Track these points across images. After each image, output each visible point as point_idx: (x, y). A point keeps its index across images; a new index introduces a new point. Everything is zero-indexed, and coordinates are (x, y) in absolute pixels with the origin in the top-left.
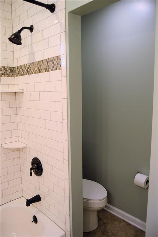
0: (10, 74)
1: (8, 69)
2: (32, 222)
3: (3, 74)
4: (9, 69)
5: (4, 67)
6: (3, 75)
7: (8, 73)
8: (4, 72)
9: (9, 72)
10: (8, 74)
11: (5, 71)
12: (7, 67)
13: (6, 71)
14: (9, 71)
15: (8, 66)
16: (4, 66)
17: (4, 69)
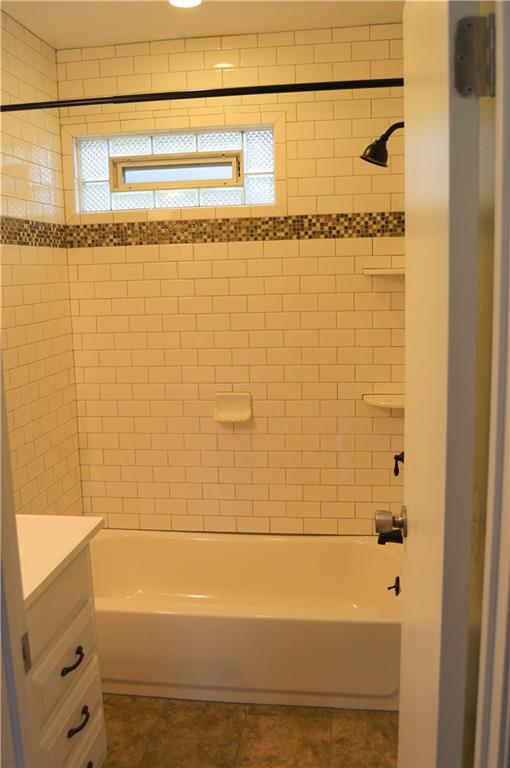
0: (396, 230)
1: (391, 218)
2: (389, 588)
3: (379, 231)
4: (394, 219)
5: (383, 214)
6: (379, 234)
7: (391, 226)
8: (383, 226)
9: (394, 226)
10: (391, 230)
11: (383, 223)
12: (390, 214)
13: (387, 222)
14: (395, 222)
15: (393, 211)
16: (383, 211)
17: (382, 219)
